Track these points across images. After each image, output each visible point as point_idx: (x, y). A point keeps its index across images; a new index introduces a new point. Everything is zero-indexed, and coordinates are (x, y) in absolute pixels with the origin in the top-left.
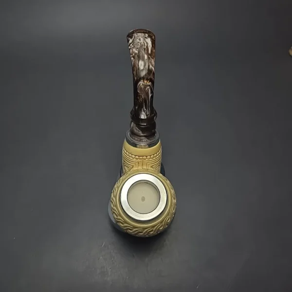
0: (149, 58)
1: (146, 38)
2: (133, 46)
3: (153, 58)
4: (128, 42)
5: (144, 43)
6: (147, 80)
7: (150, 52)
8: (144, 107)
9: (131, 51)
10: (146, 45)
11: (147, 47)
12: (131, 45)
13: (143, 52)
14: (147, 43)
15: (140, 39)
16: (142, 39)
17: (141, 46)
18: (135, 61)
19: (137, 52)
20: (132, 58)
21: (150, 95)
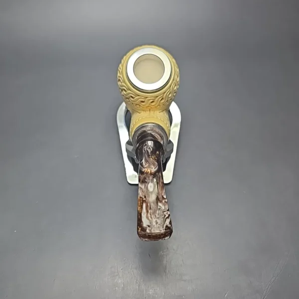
0: (145, 197)
1: (149, 226)
2: (165, 213)
3: (140, 197)
4: (171, 221)
5: (151, 217)
6: (147, 173)
7: (144, 205)
8: (149, 152)
9: (167, 207)
10: (149, 215)
11: (147, 212)
12: (167, 216)
13: (152, 204)
14: (147, 217)
15: (157, 223)
16: (154, 224)
17: (154, 213)
18: (162, 193)
19: (160, 204)
20: (165, 197)
21: (143, 161)
